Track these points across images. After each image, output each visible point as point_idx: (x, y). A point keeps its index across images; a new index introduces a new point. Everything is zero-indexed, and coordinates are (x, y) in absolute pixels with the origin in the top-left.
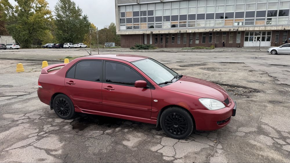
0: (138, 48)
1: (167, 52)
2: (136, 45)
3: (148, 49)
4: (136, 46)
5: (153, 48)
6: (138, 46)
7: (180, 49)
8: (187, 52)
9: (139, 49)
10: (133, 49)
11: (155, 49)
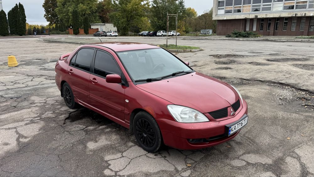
0: (236, 35)
1: (272, 41)
2: (234, 32)
3: (249, 37)
4: (234, 34)
5: (255, 35)
6: (236, 34)
7: (293, 38)
8: (301, 42)
9: (237, 37)
10: (229, 37)
11: (257, 37)
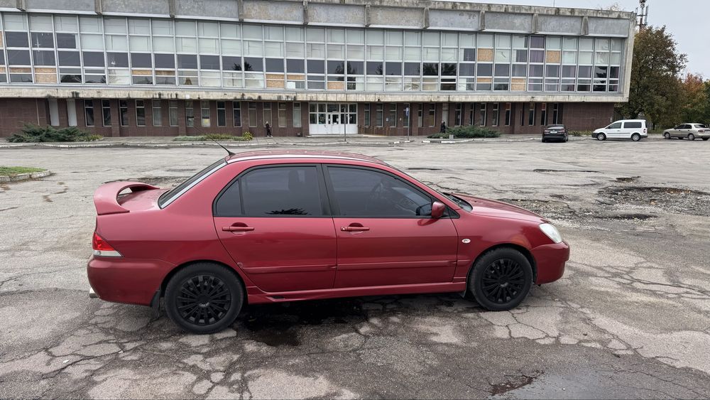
0: (38, 137)
1: (136, 147)
2: (28, 130)
3: (73, 141)
4: (28, 133)
5: (85, 136)
6: (35, 134)
9: (41, 141)
10: (18, 141)
11: (94, 140)
